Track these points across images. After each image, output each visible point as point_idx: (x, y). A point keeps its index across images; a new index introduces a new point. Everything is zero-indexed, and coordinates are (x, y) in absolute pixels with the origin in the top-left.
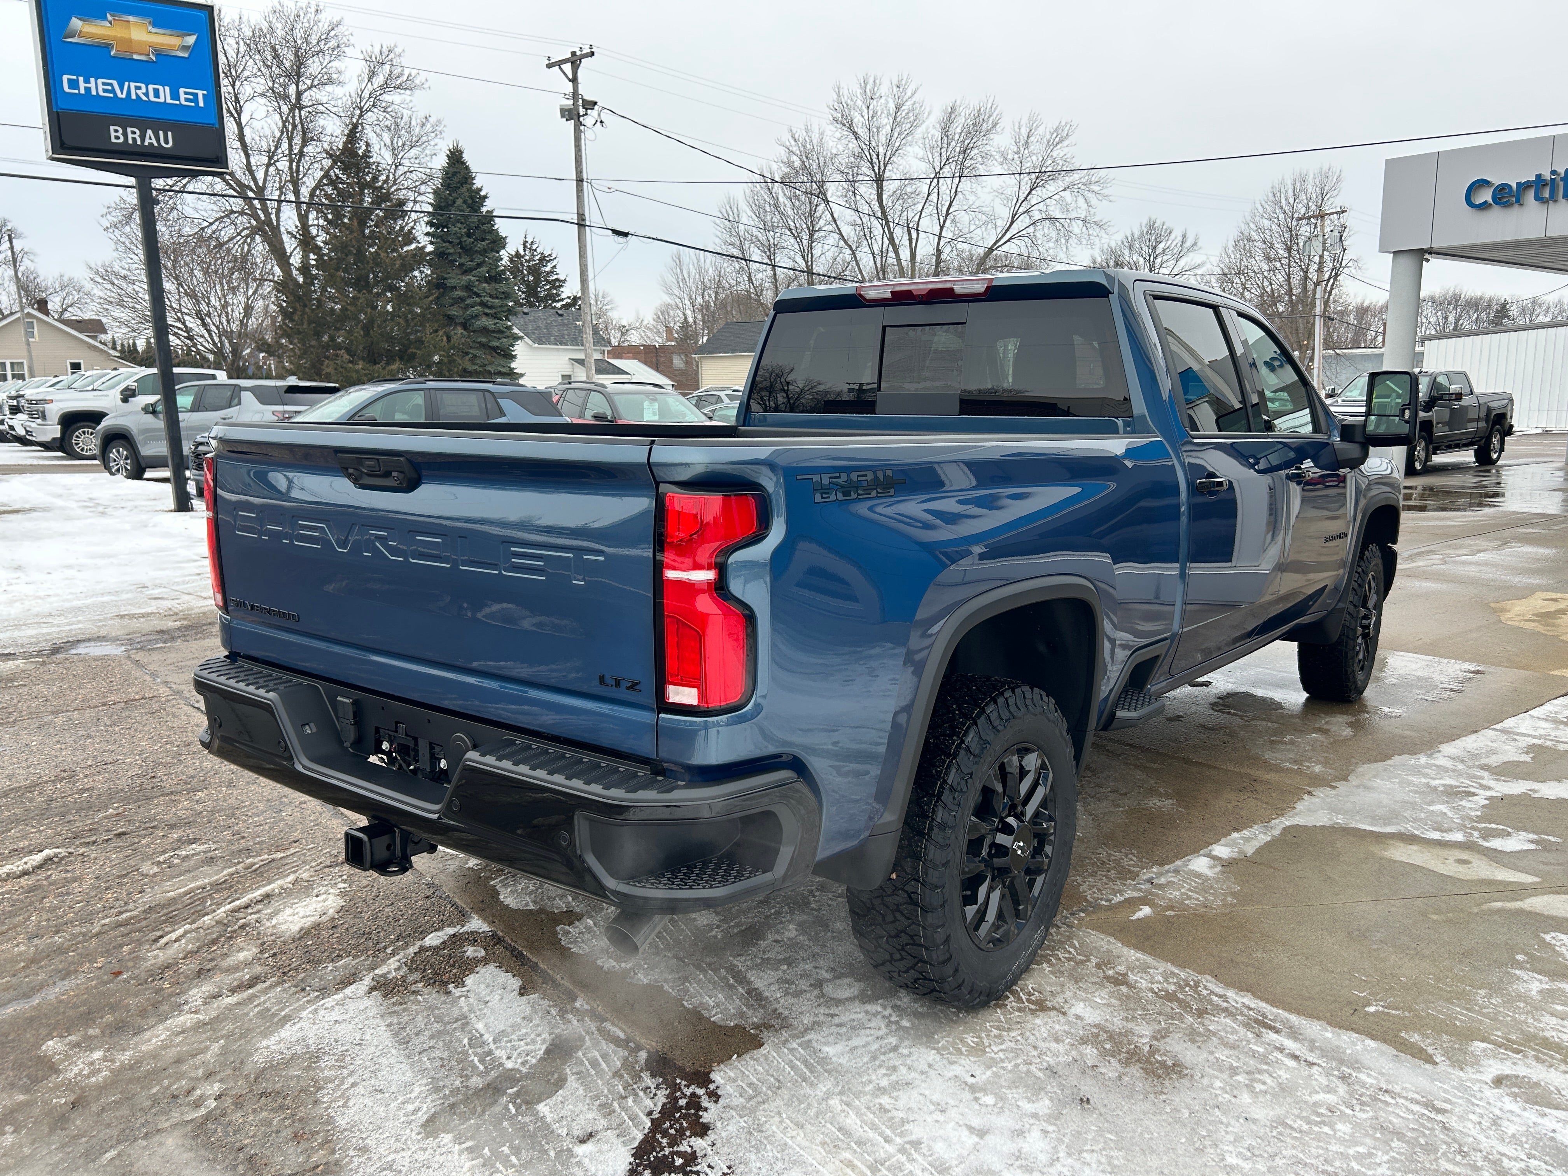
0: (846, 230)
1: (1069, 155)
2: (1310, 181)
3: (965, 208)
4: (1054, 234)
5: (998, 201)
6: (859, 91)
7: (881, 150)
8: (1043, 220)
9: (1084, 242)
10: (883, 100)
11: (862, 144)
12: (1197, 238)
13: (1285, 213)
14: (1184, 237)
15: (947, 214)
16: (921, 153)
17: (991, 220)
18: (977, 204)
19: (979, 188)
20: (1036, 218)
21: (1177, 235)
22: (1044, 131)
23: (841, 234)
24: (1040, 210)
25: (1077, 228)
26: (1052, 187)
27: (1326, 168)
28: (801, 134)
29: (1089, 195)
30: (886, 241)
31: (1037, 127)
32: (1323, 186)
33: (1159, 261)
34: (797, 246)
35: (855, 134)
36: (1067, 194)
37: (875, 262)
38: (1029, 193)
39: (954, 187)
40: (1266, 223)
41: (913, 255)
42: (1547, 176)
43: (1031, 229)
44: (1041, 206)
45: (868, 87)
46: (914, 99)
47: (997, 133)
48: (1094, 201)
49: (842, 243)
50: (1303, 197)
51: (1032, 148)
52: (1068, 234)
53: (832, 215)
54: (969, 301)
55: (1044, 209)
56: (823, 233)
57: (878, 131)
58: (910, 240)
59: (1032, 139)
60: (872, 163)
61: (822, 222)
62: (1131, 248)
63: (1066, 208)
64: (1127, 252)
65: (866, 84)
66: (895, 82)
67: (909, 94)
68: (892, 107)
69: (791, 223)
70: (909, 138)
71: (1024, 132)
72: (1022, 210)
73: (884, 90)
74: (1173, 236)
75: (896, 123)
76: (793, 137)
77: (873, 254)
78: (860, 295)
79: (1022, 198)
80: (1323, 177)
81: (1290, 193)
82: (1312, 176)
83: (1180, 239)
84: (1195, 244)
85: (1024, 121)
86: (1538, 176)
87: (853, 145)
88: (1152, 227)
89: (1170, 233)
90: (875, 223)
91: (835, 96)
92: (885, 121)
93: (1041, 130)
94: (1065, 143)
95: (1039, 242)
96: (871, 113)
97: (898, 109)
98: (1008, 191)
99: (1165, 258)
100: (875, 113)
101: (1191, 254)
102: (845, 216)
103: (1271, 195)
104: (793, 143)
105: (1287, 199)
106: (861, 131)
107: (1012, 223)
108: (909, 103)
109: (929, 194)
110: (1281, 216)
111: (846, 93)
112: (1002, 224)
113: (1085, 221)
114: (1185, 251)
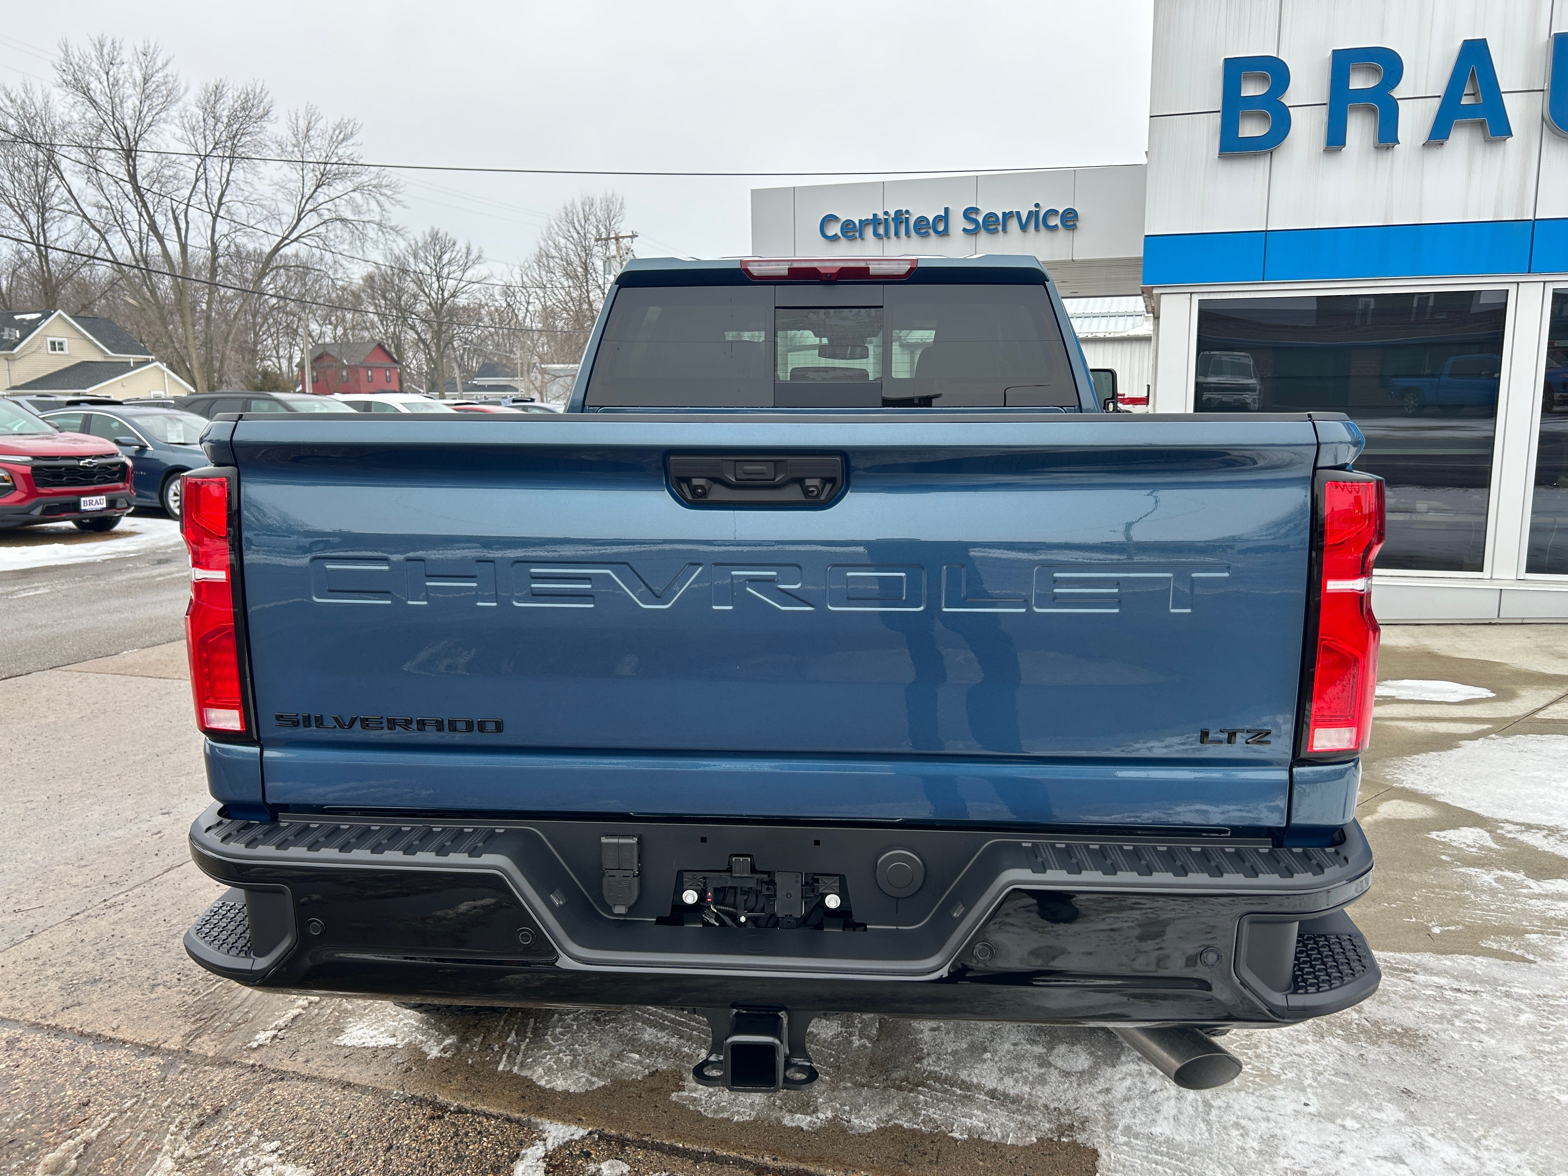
0: (91, 212)
1: (356, 155)
2: (597, 203)
3: (241, 199)
4: (347, 236)
5: (280, 196)
6: (93, 54)
7: (129, 123)
8: (333, 220)
9: (381, 246)
10: (125, 67)
11: (102, 113)
12: (481, 251)
13: (578, 233)
14: (468, 249)
15: (220, 204)
16: (180, 133)
17: (274, 216)
18: (255, 196)
19: (256, 179)
20: (326, 217)
21: (461, 246)
22: (326, 124)
23: (85, 216)
24: (329, 210)
25: (372, 232)
26: (339, 187)
27: (610, 194)
28: (18, 93)
29: (381, 198)
30: (145, 228)
31: (317, 121)
32: (609, 211)
33: (446, 271)
34: (23, 226)
35: (93, 101)
36: (357, 196)
37: (133, 251)
38: (315, 191)
39: (225, 174)
40: (563, 241)
41: (184, 247)
42: (881, 216)
43: (322, 229)
44: (330, 205)
45: (105, 51)
46: (166, 72)
47: (271, 121)
48: (387, 205)
49: (86, 226)
50: (592, 219)
51: (313, 142)
52: (363, 238)
53: (70, 192)
54: (884, 283)
55: (333, 208)
56: (57, 213)
57: (122, 102)
58: (178, 229)
59: (312, 133)
60: (119, 138)
61: (55, 200)
62: (415, 256)
63: (357, 210)
64: (411, 260)
65: (102, 46)
66: (140, 49)
67: (159, 64)
68: (138, 76)
69: (13, 199)
70: (163, 115)
71: (303, 124)
72: (309, 207)
73: (126, 55)
74: (457, 248)
75: (145, 97)
76: (8, 95)
77: (129, 242)
78: (747, 270)
79: (308, 193)
80: (608, 203)
81: (581, 216)
82: (599, 201)
83: (464, 250)
84: (480, 257)
85: (302, 112)
86: (875, 215)
87: (91, 114)
88: (435, 237)
89: (454, 244)
90: (128, 206)
91: (62, 55)
92: (130, 91)
93: (321, 124)
94: (350, 142)
95: (332, 243)
96: (111, 79)
97: (146, 81)
98: (292, 186)
99: (452, 269)
100: (117, 81)
101: (477, 267)
102: (87, 194)
103: (564, 215)
104: (9, 103)
105: (579, 221)
106: (100, 99)
107: (299, 220)
108: (160, 74)
109: (197, 180)
110: (575, 235)
111: (77, 53)
112: (288, 219)
113: (380, 225)
114: (470, 263)
